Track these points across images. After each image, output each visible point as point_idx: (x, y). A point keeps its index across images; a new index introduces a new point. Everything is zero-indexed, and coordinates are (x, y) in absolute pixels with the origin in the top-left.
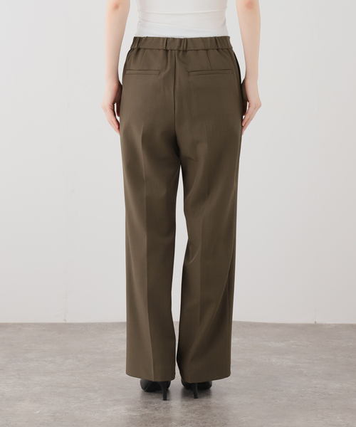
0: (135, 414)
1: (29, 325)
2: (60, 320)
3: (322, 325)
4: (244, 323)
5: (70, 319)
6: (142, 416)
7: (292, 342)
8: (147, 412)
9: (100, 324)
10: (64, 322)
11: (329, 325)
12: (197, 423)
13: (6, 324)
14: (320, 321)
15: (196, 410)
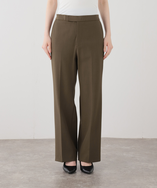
0: (64, 178)
1: (18, 140)
2: (31, 138)
3: (145, 139)
4: (112, 138)
5: (36, 138)
6: (67, 179)
7: (132, 146)
8: (70, 178)
9: (49, 139)
10: (33, 139)
11: (149, 139)
12: (91, 182)
13: (8, 140)
14: (144, 137)
15: (91, 176)
